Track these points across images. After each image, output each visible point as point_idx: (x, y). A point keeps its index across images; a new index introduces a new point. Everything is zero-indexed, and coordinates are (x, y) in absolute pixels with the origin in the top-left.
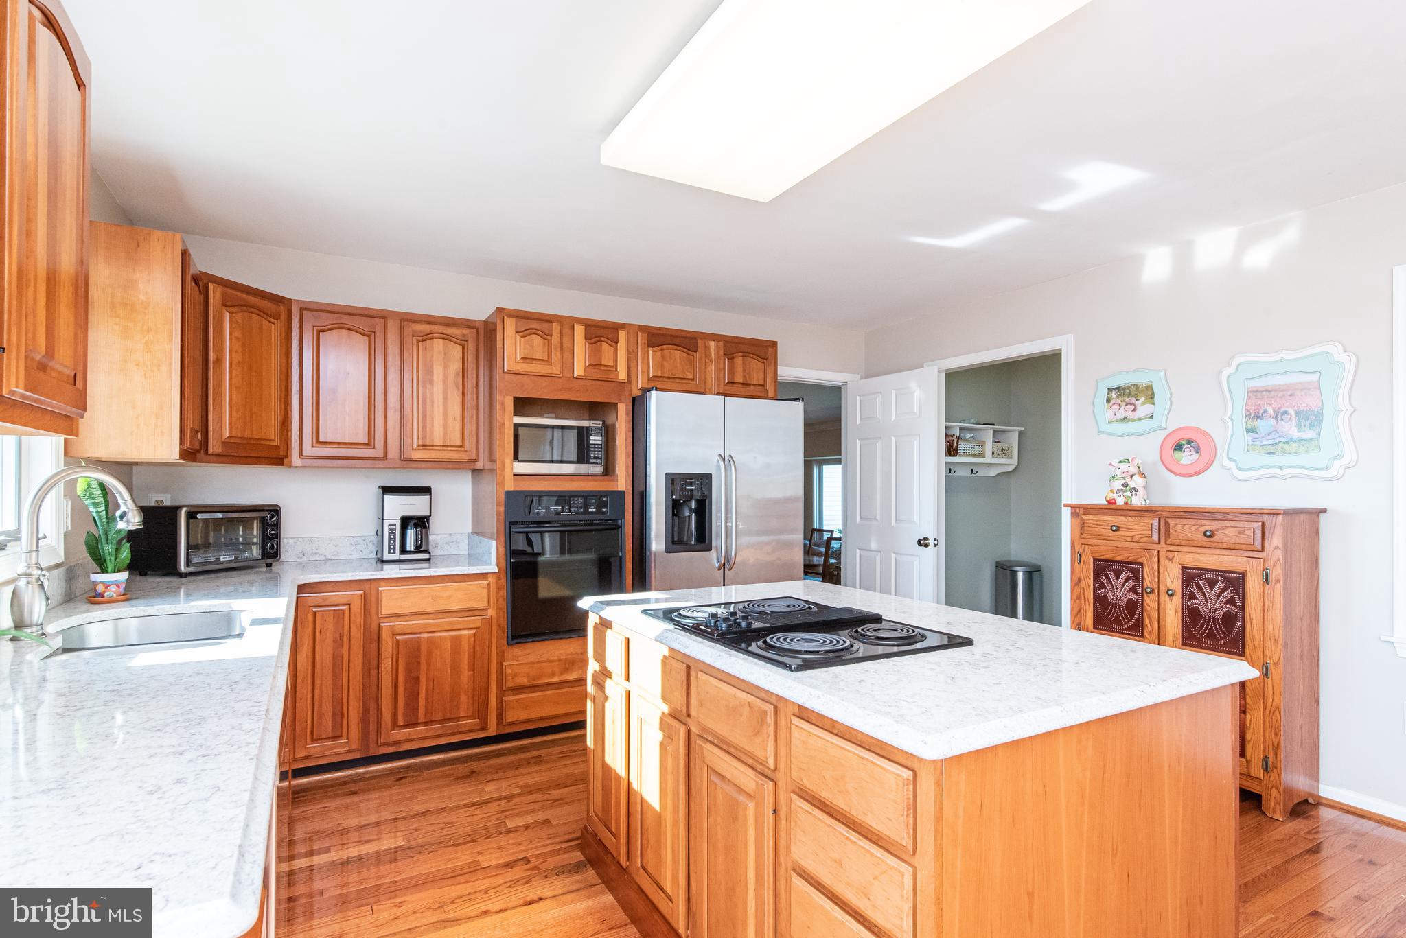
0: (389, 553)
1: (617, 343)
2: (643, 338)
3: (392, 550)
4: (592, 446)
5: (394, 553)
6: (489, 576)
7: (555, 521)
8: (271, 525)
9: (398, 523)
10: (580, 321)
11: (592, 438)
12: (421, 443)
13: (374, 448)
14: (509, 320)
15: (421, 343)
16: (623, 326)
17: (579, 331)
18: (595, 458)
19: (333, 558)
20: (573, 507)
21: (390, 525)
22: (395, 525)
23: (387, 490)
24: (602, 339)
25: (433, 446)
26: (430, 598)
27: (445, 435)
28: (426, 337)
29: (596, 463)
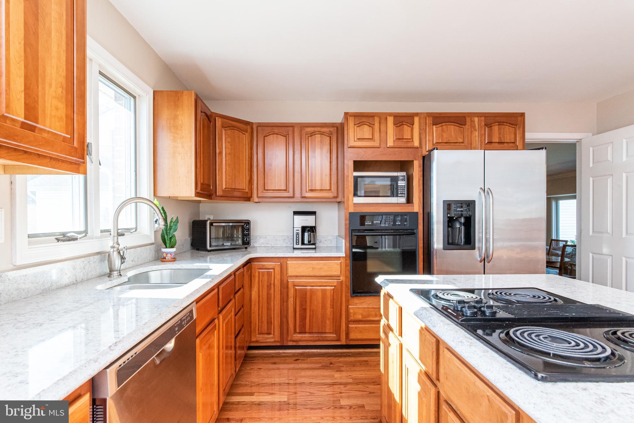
0: (296, 244)
1: (413, 125)
2: (429, 121)
3: (297, 243)
4: (399, 187)
5: (299, 244)
6: (341, 258)
7: (377, 230)
8: (246, 230)
9: (300, 229)
10: (390, 114)
11: (399, 182)
12: (310, 189)
13: (289, 192)
14: (350, 118)
15: (310, 138)
16: (417, 114)
17: (390, 120)
18: (401, 194)
19: (275, 246)
20: (387, 221)
21: (296, 230)
22: (299, 230)
23: (296, 213)
24: (404, 123)
25: (315, 190)
26: (311, 269)
27: (321, 185)
28: (312, 134)
29: (402, 197)
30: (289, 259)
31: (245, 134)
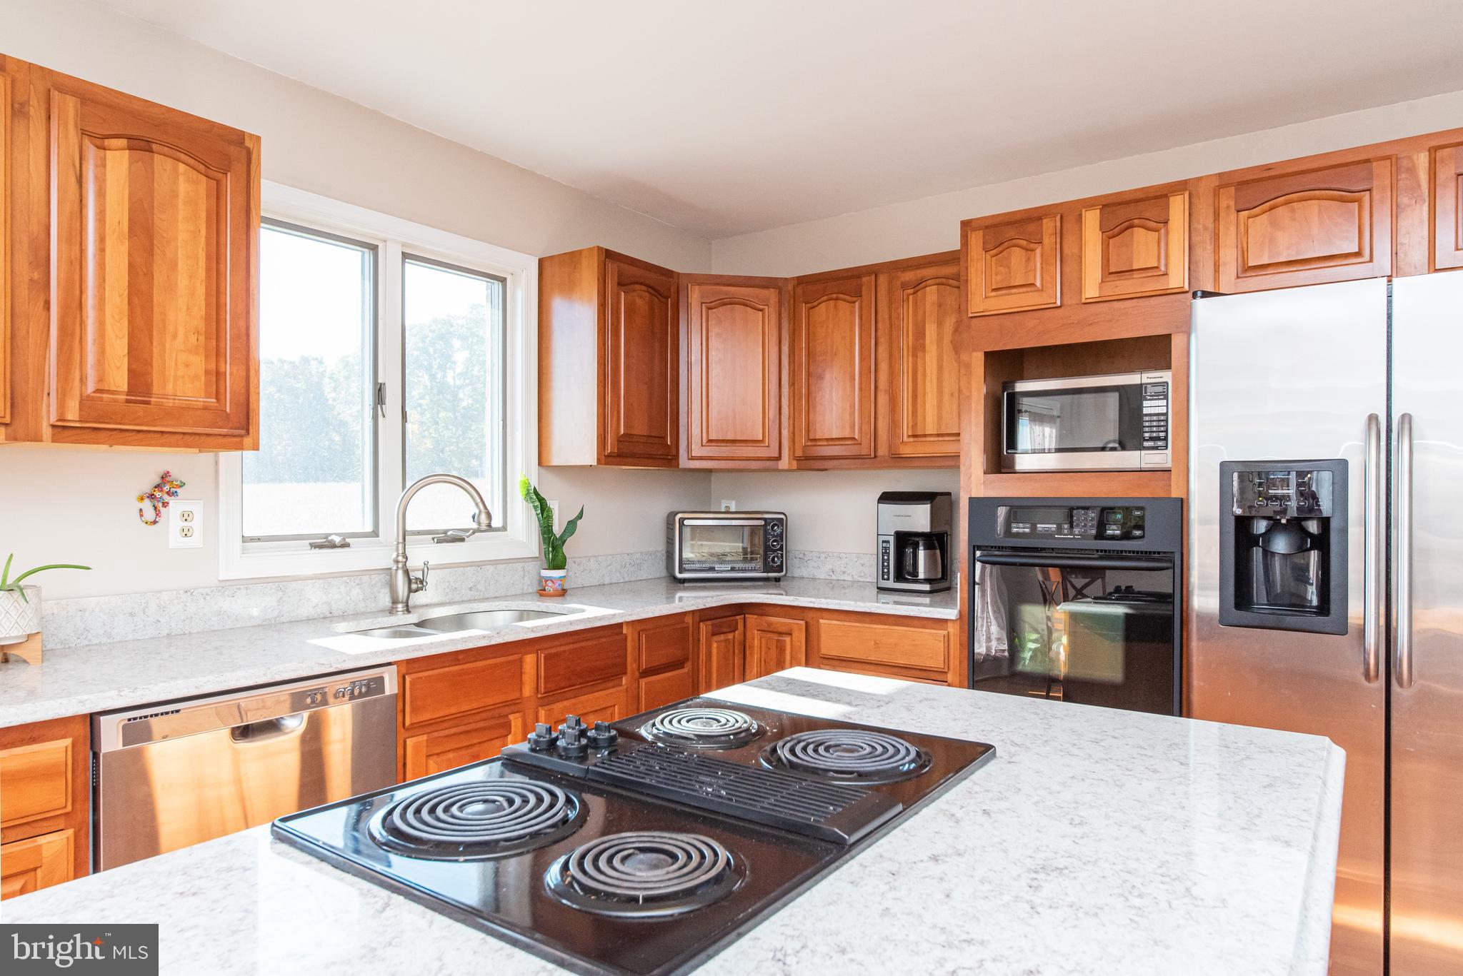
0: (883, 579)
1: (1167, 222)
3: (885, 576)
4: (1147, 418)
5: (888, 579)
6: (950, 624)
8: (774, 536)
9: (892, 539)
10: (1089, 203)
11: (1145, 403)
12: (910, 434)
13: (862, 444)
14: (973, 236)
15: (911, 297)
16: (1180, 187)
17: (1092, 219)
18: (1151, 439)
20: (1078, 525)
21: (883, 542)
22: (888, 542)
23: (887, 498)
24: (1136, 222)
25: (925, 436)
27: (943, 420)
28: (919, 285)
29: (1156, 448)
30: (824, 614)
31: (761, 310)
